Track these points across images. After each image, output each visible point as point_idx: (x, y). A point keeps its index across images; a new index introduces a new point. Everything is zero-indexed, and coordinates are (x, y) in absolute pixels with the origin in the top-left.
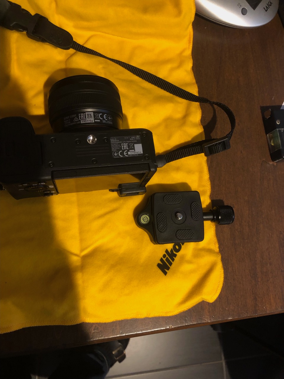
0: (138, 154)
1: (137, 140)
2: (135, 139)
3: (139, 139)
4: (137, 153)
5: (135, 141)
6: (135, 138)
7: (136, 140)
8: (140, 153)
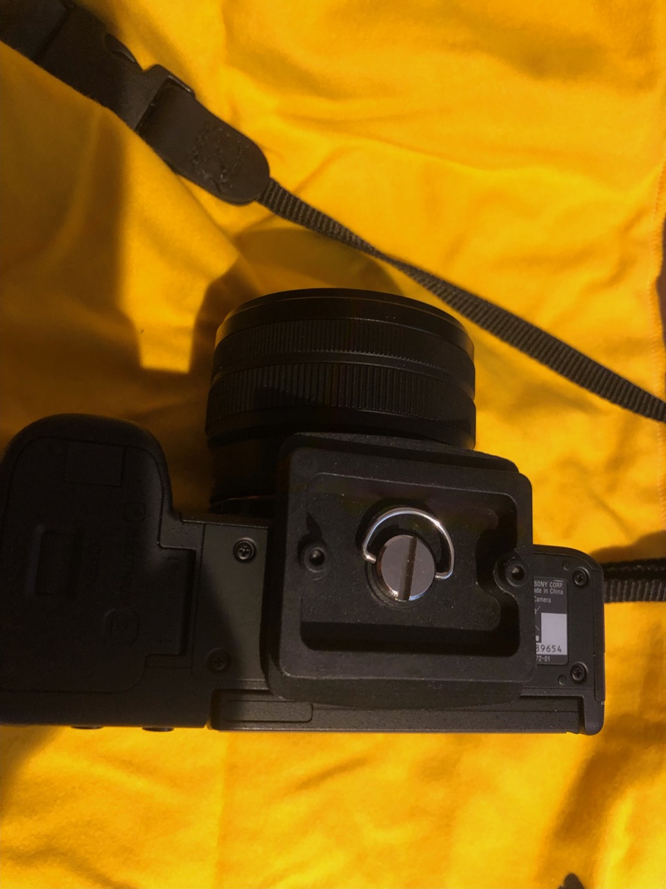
0: (550, 656)
1: (554, 597)
2: (546, 591)
3: (562, 593)
4: (545, 652)
5: (545, 600)
6: (548, 588)
7: (547, 596)
8: (557, 653)
